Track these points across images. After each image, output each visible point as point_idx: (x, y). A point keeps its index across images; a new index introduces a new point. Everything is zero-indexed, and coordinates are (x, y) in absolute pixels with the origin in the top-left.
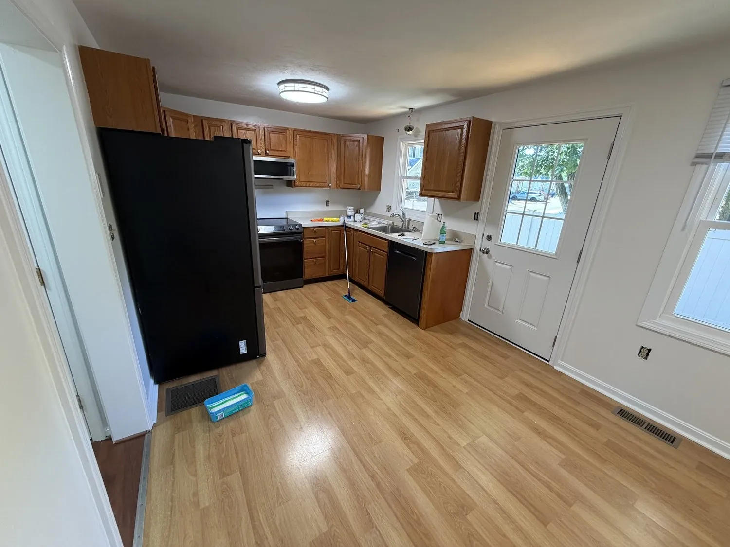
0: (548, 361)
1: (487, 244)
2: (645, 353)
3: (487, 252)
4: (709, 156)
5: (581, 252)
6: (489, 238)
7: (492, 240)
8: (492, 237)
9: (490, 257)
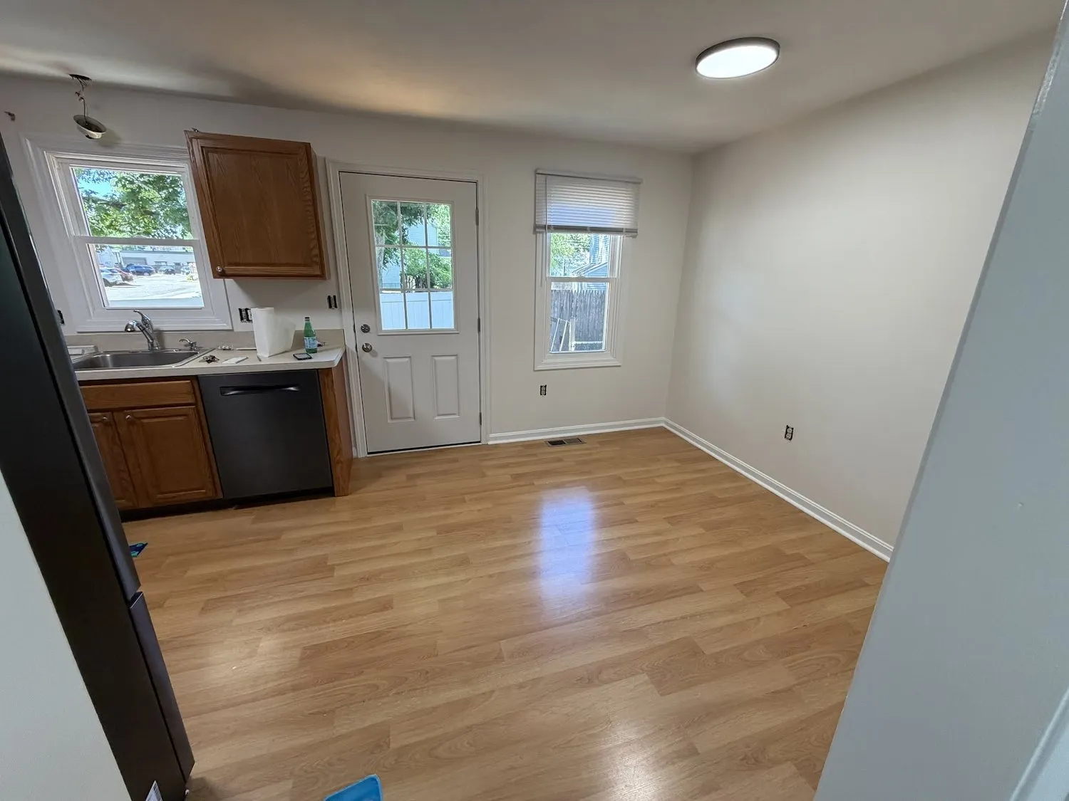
0: (480, 442)
1: (364, 339)
2: (543, 390)
3: (367, 349)
4: (544, 227)
5: (479, 320)
6: (365, 329)
7: (371, 331)
8: (370, 325)
9: (375, 355)
